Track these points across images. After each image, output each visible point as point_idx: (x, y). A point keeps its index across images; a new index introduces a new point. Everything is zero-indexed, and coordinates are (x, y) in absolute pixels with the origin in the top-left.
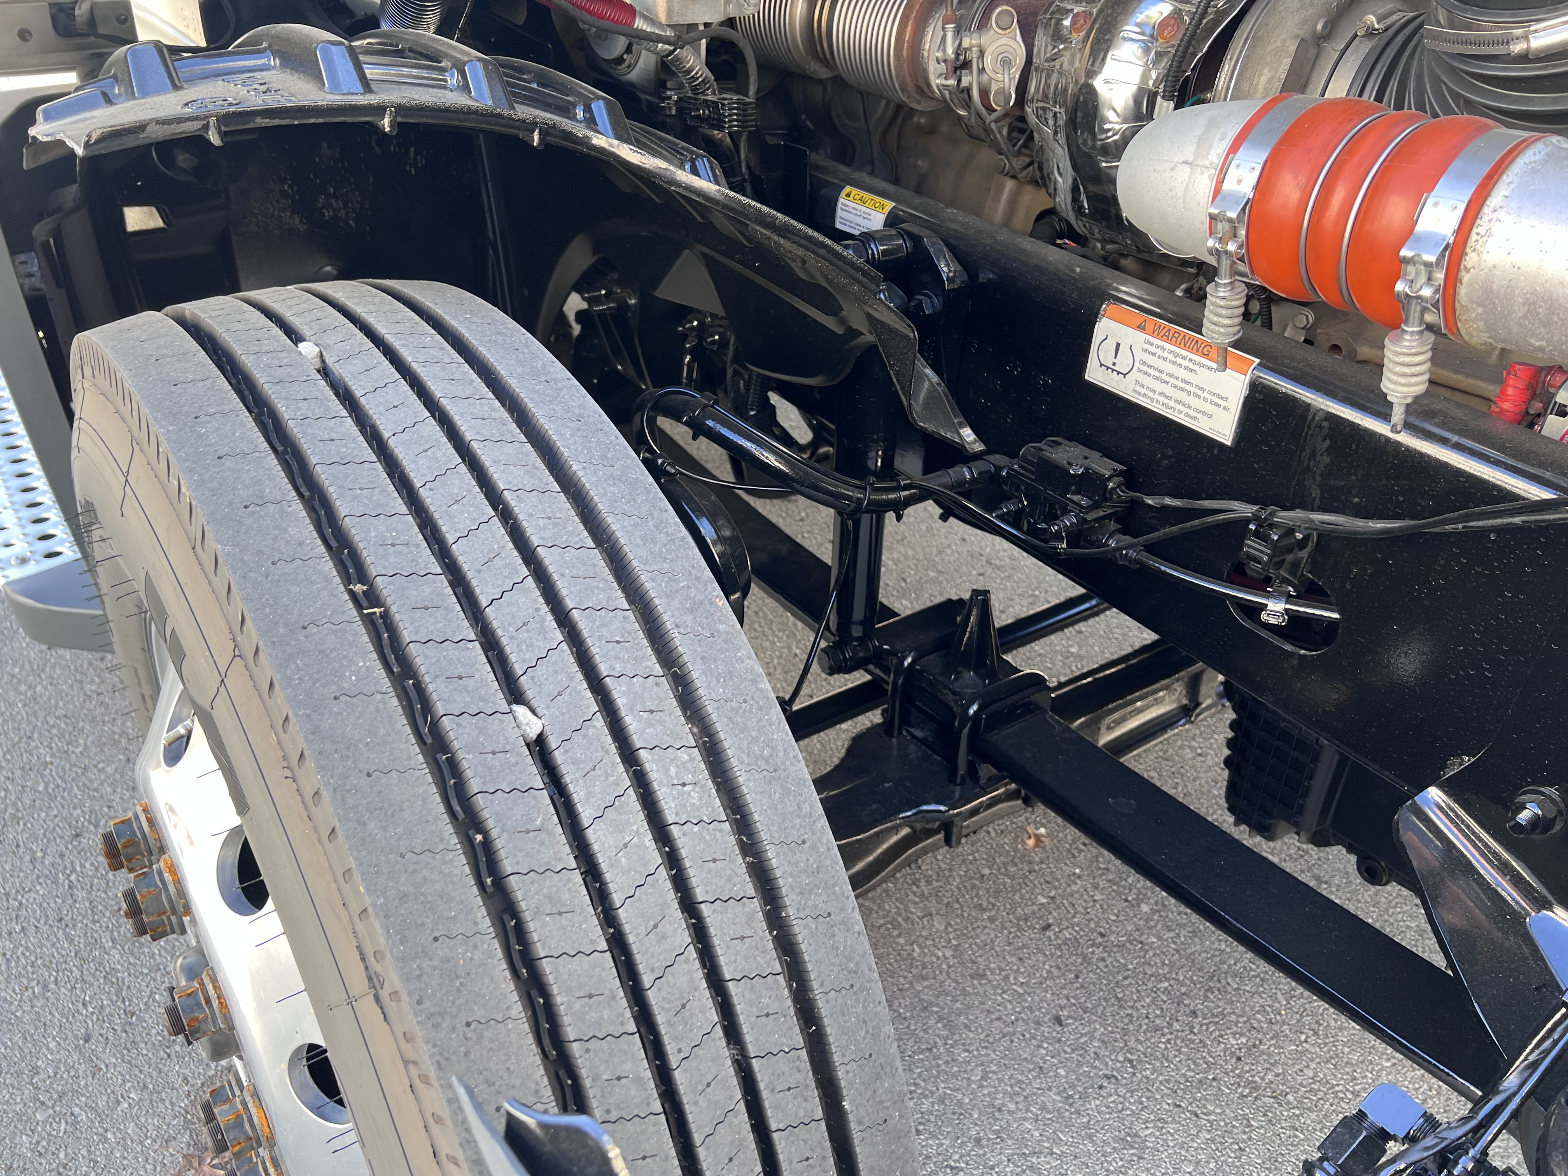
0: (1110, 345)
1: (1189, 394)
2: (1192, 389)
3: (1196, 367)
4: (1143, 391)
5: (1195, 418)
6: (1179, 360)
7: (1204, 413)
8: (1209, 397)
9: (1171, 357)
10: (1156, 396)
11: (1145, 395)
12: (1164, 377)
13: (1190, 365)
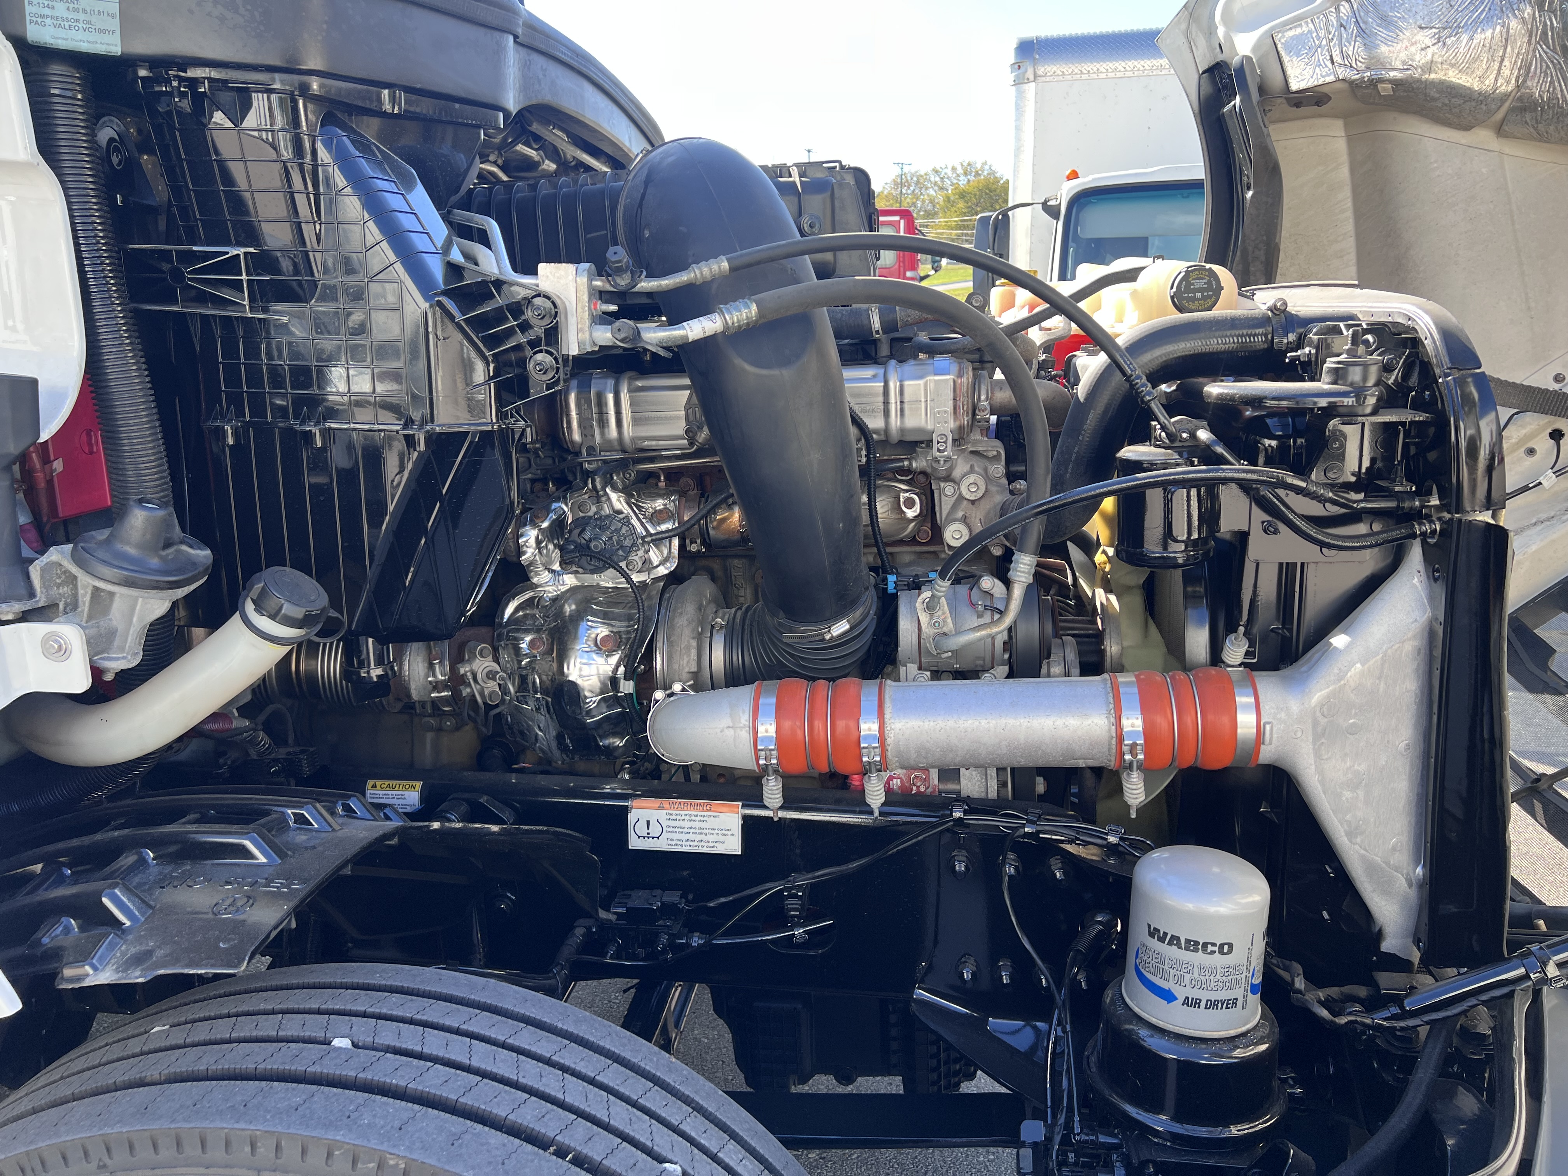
0: (642, 824)
1: (706, 834)
2: (707, 831)
3: (705, 819)
4: (673, 843)
5: (714, 847)
6: (693, 818)
7: (719, 842)
8: (719, 832)
9: (688, 818)
10: (684, 843)
11: (676, 845)
12: (686, 830)
13: (702, 819)
